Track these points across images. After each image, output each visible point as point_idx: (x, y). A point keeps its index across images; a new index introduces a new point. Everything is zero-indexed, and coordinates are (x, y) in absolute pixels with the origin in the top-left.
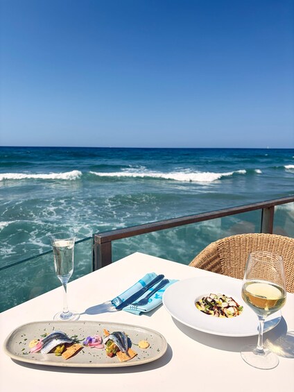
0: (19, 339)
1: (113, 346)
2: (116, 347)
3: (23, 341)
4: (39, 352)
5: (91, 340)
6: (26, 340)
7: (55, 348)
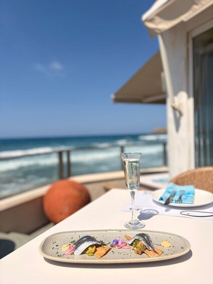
0: (51, 245)
1: (141, 245)
2: (144, 245)
3: (55, 247)
4: (73, 254)
5: (117, 243)
6: (57, 246)
7: (87, 249)
